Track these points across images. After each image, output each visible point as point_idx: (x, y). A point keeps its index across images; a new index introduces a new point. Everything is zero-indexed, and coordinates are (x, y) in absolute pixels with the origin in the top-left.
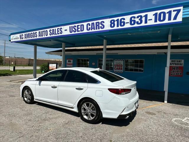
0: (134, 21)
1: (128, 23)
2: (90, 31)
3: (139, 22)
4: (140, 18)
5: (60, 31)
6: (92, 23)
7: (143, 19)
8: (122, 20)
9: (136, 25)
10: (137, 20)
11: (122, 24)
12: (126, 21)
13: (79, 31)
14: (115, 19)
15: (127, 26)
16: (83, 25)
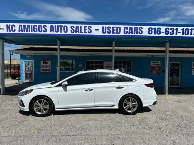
0: (168, 32)
1: (164, 32)
2: (128, 34)
3: (172, 33)
4: (172, 30)
5: (88, 30)
6: (130, 28)
7: (175, 31)
8: (159, 30)
9: (169, 35)
10: (170, 31)
11: (159, 32)
12: (162, 31)
13: (115, 33)
14: (153, 27)
15: (163, 34)
16: (120, 28)
